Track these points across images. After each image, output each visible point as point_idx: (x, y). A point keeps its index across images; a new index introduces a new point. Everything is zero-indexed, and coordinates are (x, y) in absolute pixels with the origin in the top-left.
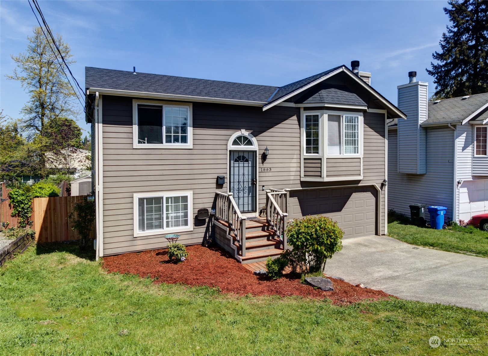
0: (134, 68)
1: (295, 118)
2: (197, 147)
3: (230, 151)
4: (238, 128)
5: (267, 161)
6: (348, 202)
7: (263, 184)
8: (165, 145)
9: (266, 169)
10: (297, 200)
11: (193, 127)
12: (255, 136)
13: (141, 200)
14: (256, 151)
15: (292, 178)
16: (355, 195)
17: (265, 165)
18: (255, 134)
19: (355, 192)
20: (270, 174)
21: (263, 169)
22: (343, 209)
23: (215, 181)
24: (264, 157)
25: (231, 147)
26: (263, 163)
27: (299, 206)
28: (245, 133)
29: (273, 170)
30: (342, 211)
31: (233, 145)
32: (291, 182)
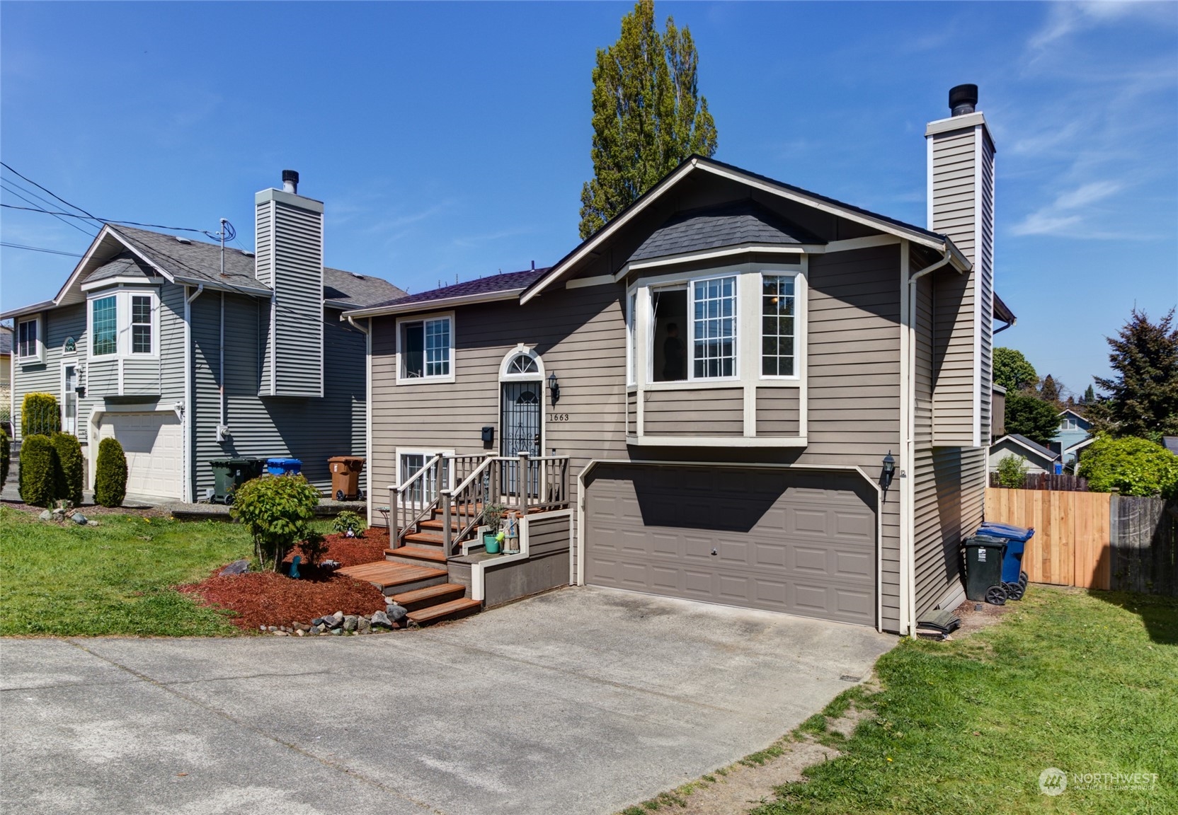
0: (533, 262)
1: (616, 305)
2: (461, 379)
3: (502, 384)
4: (514, 343)
5: (561, 401)
6: (769, 511)
7: (554, 445)
8: (427, 379)
9: (559, 416)
10: (633, 486)
11: (456, 348)
12: (540, 354)
13: (404, 457)
14: (540, 383)
15: (609, 436)
16: (792, 495)
17: (558, 409)
18: (540, 351)
19: (795, 487)
20: (567, 427)
21: (553, 416)
22: (755, 528)
23: (480, 435)
24: (555, 394)
25: (505, 376)
26: (554, 404)
27: (637, 502)
28: (523, 349)
29: (571, 418)
30: (750, 533)
31: (508, 372)
32: (607, 445)
